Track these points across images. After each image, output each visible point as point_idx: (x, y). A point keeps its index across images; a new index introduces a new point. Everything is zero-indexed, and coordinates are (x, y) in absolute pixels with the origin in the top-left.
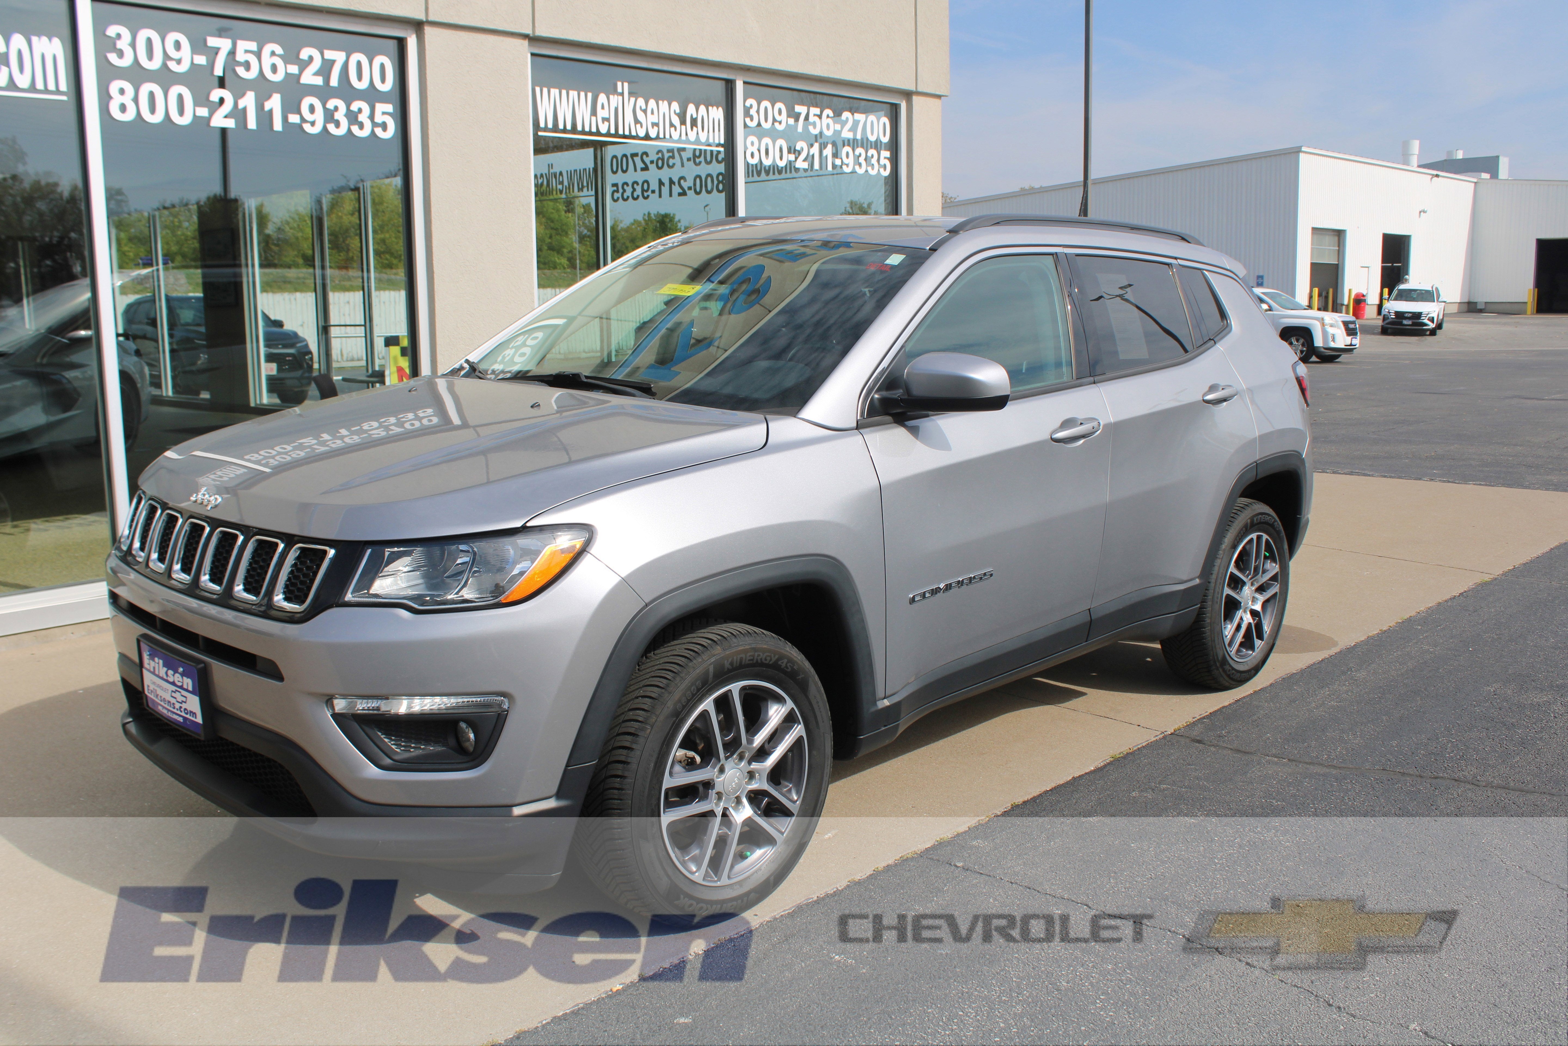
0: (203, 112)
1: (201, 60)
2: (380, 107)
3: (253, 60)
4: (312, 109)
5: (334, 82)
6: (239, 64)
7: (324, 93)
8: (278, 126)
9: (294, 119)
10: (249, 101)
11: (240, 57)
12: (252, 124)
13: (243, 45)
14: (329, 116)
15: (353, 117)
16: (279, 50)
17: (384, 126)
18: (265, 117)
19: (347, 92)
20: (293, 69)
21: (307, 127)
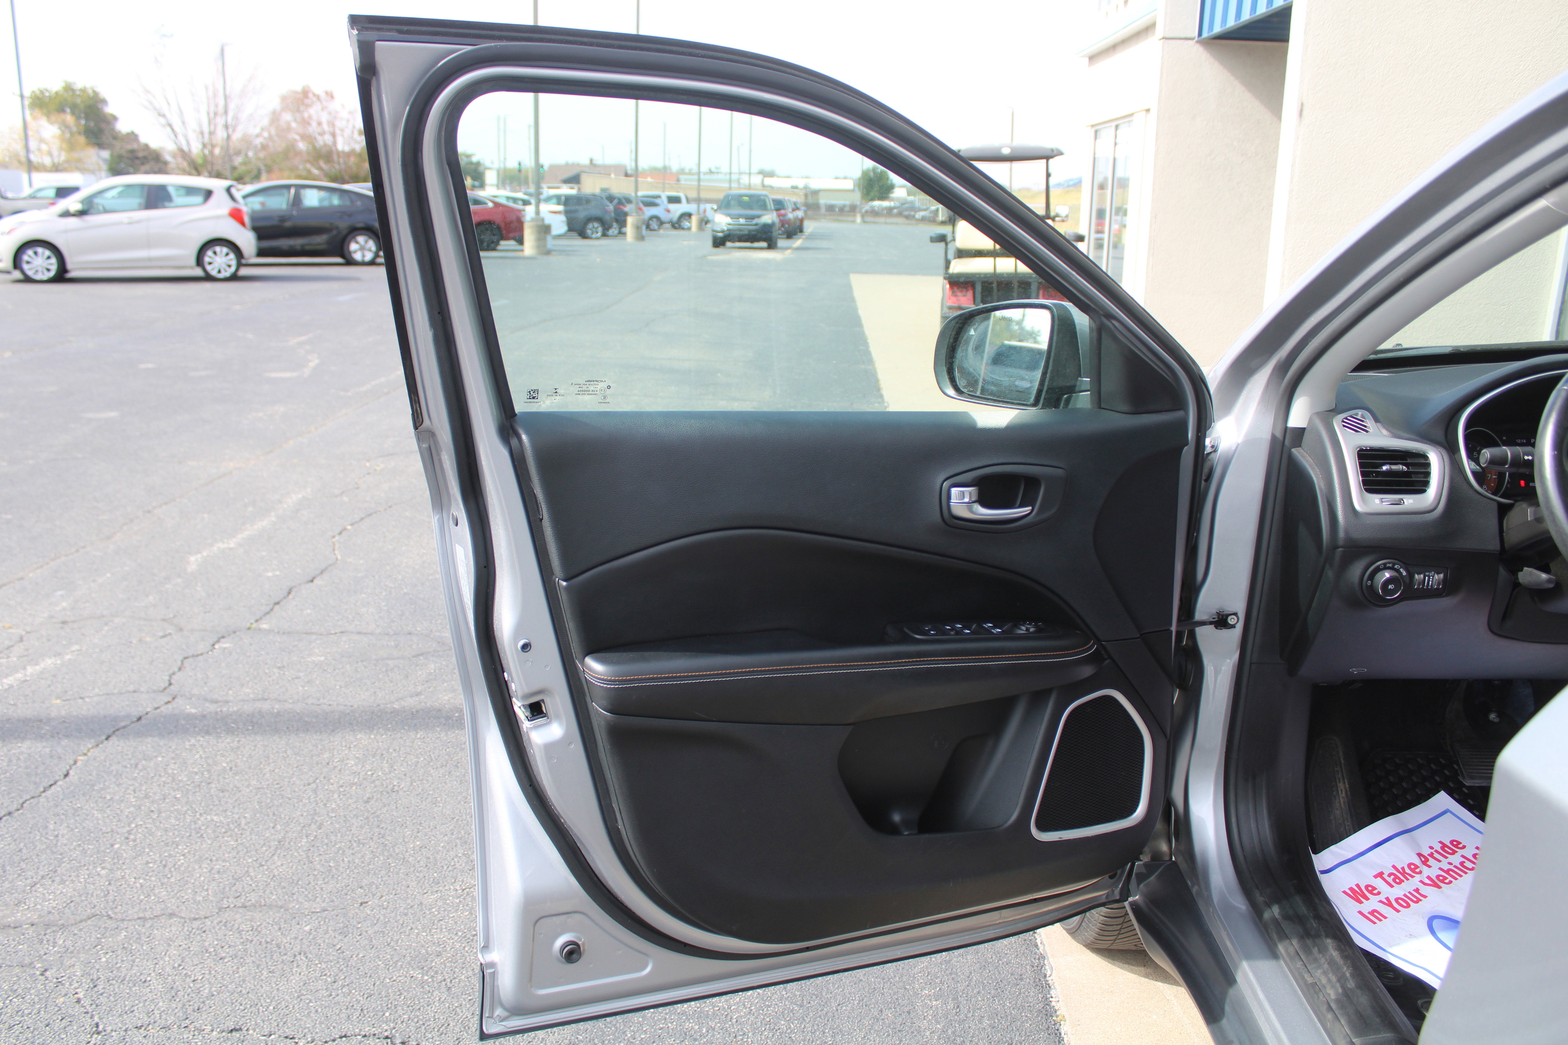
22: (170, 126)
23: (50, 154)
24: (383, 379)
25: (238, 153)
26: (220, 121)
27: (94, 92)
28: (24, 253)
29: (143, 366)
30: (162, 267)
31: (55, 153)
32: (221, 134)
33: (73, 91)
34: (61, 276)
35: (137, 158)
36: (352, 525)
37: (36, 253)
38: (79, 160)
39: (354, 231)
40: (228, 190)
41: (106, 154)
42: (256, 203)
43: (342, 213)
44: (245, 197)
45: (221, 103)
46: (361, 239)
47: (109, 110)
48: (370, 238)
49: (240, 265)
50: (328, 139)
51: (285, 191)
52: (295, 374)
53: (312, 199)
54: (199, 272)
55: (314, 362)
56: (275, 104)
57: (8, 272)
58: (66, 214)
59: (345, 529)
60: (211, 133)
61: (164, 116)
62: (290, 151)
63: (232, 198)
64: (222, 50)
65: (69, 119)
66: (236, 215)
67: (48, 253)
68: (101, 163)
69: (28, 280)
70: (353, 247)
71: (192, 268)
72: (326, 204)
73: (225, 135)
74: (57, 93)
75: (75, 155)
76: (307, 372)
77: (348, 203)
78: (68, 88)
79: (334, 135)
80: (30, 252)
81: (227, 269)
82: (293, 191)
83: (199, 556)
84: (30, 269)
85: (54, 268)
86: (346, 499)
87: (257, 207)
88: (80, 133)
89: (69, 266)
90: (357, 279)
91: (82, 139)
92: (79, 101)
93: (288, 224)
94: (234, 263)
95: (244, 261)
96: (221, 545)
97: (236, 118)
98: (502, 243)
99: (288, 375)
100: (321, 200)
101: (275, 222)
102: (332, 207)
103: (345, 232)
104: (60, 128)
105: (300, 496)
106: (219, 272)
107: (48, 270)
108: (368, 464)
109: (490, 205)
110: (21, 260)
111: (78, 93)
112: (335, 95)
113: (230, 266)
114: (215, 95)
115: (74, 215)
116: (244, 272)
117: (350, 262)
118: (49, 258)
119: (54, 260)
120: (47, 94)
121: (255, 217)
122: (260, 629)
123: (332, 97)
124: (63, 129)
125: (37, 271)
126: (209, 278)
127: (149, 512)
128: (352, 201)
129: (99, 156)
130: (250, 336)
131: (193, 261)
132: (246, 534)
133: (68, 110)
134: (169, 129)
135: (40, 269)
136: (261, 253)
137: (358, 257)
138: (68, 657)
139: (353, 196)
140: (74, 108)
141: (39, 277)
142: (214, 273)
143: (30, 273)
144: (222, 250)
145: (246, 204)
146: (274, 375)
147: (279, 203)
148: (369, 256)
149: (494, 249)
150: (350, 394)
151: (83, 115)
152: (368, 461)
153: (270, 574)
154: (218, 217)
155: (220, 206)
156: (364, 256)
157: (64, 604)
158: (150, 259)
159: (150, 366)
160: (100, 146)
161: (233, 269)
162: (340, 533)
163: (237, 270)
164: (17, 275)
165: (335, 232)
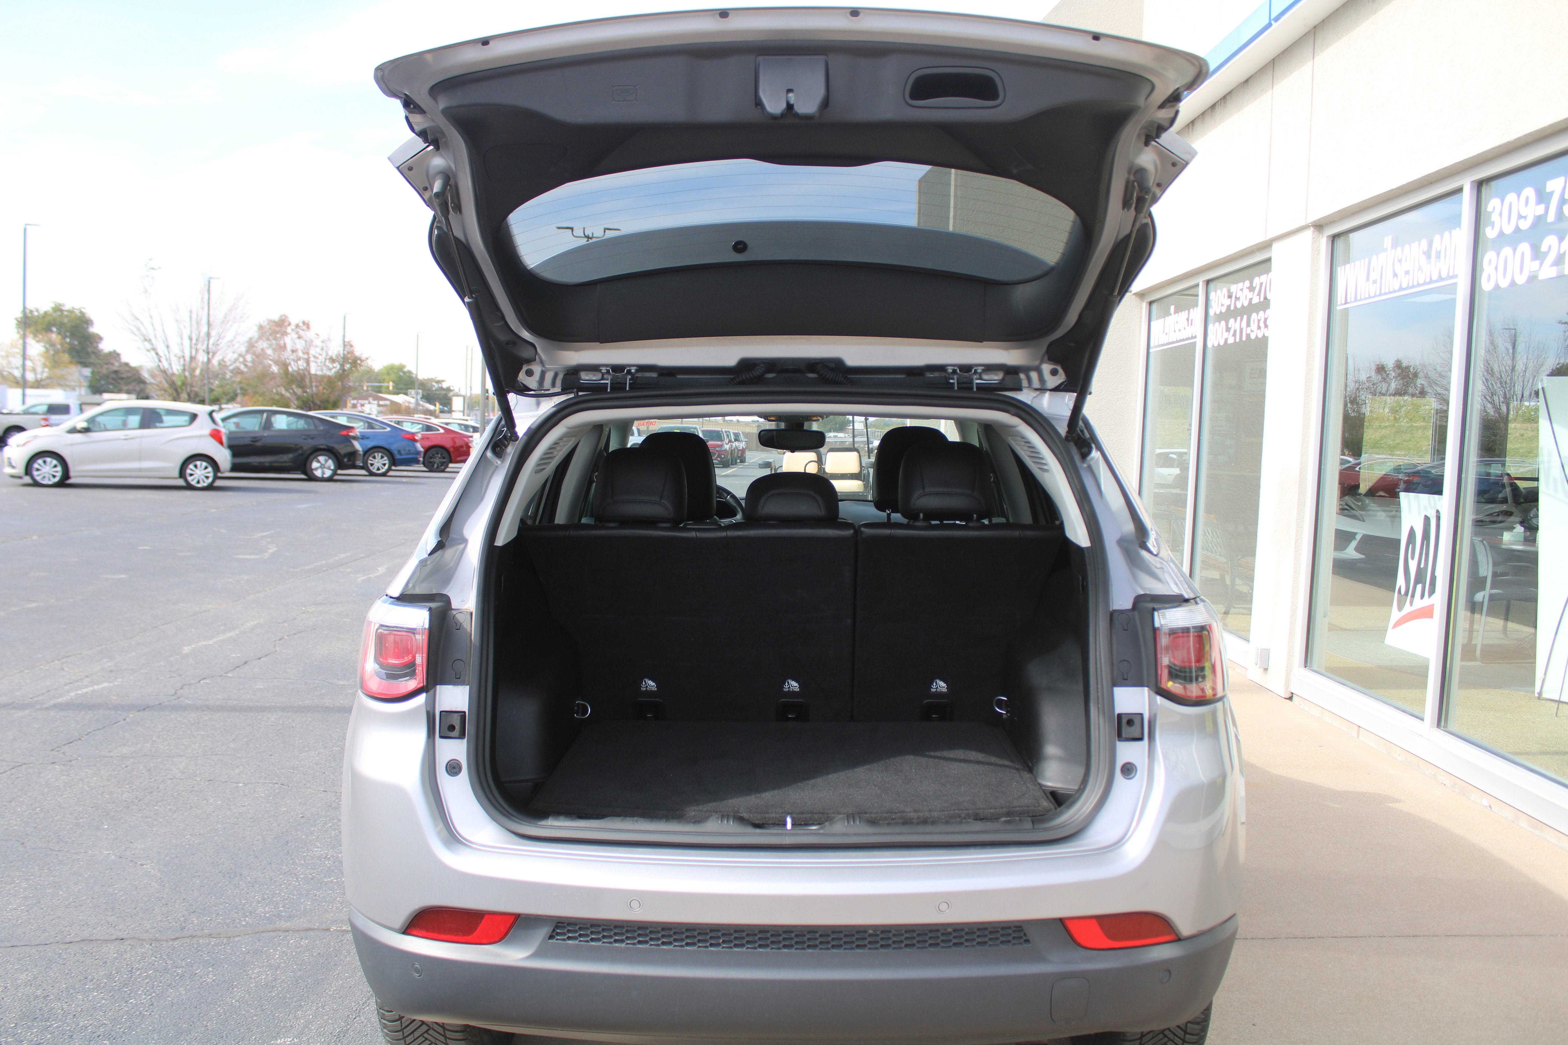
22: (154, 349)
23: (34, 370)
24: (324, 562)
25: (216, 376)
26: (202, 347)
27: (81, 312)
28: (35, 462)
29: (141, 548)
30: (149, 477)
31: (39, 369)
32: (202, 358)
33: (62, 311)
34: (64, 482)
35: (122, 379)
36: (288, 636)
37: (45, 462)
38: (62, 377)
39: (317, 451)
40: (211, 414)
41: (87, 372)
42: (231, 426)
43: (306, 435)
44: (224, 420)
45: (204, 329)
46: (322, 459)
47: (94, 329)
48: (330, 458)
49: (216, 478)
50: (302, 364)
51: (259, 415)
52: (258, 557)
53: (281, 423)
54: (181, 482)
55: (273, 549)
56: (253, 333)
57: (20, 477)
58: (73, 431)
59: (283, 638)
60: (192, 358)
61: (150, 341)
62: (264, 376)
63: (213, 420)
64: (209, 282)
65: (54, 337)
66: (216, 435)
67: (55, 462)
68: (82, 380)
69: (36, 484)
70: (315, 465)
71: (176, 478)
72: (294, 427)
73: (206, 359)
74: (46, 313)
75: (58, 372)
76: (266, 556)
77: (312, 427)
78: (58, 309)
79: (308, 362)
80: (40, 461)
81: (205, 480)
82: (265, 415)
83: (190, 647)
84: (38, 475)
85: (59, 475)
86: (286, 624)
87: (233, 428)
88: (64, 352)
89: (72, 474)
90: (315, 492)
91: (66, 357)
92: (66, 320)
93: (259, 444)
94: (211, 475)
95: (219, 475)
96: (204, 643)
97: (216, 344)
98: (451, 465)
99: (252, 557)
100: (288, 425)
101: (247, 441)
102: (298, 431)
103: (309, 452)
104: (45, 346)
105: (256, 622)
106: (198, 482)
107: (54, 476)
108: (304, 609)
109: (442, 431)
110: (32, 467)
111: (66, 313)
112: (311, 325)
113: (207, 477)
114: (198, 323)
115: (80, 432)
116: (218, 483)
117: (312, 478)
118: (55, 466)
119: (59, 469)
120: (36, 314)
121: (231, 436)
122: (227, 676)
123: (308, 327)
124: (48, 346)
125: (44, 477)
126: (189, 487)
127: (155, 627)
128: (316, 426)
129: (81, 374)
130: (224, 531)
131: (176, 473)
132: (220, 638)
133: (54, 329)
134: (153, 353)
135: (47, 475)
136: (235, 468)
137: (318, 473)
138: (116, 683)
139: (316, 422)
140: (61, 326)
141: (46, 482)
142: (194, 483)
143: (38, 479)
144: (202, 464)
145: (224, 427)
146: (241, 557)
147: (252, 425)
148: (328, 473)
149: (443, 471)
150: (297, 570)
151: (68, 334)
152: (304, 607)
153: (234, 655)
154: (201, 436)
155: (202, 427)
156: (323, 473)
157: (109, 664)
158: (140, 470)
159: (146, 548)
160: (85, 365)
161: (210, 480)
162: (280, 640)
163: (213, 481)
164: (28, 480)
165: (300, 452)
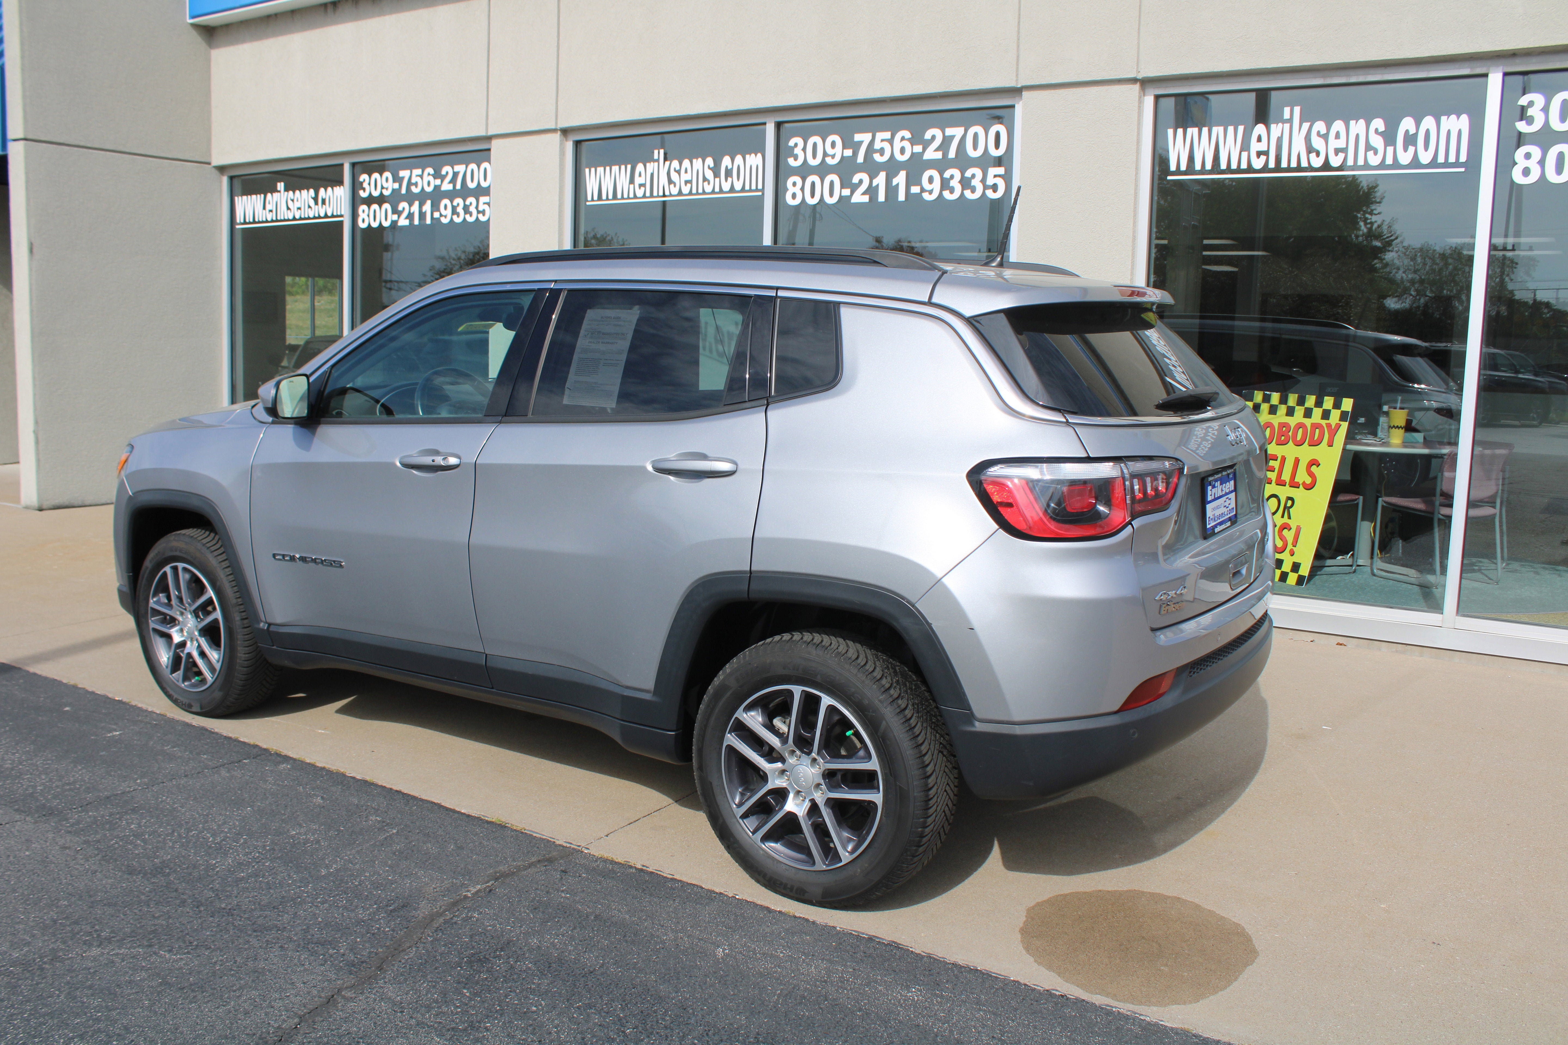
0: (846, 192)
1: (848, 153)
2: (993, 171)
3: (887, 146)
4: (931, 180)
5: (952, 154)
6: (876, 151)
7: (941, 166)
8: (902, 197)
9: (915, 190)
10: (880, 180)
11: (877, 145)
12: (881, 198)
13: (880, 136)
14: (945, 184)
15: (966, 183)
16: (907, 134)
17: (995, 188)
18: (891, 190)
19: (963, 161)
20: (918, 149)
21: (926, 196)
